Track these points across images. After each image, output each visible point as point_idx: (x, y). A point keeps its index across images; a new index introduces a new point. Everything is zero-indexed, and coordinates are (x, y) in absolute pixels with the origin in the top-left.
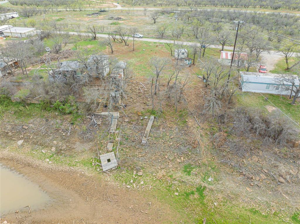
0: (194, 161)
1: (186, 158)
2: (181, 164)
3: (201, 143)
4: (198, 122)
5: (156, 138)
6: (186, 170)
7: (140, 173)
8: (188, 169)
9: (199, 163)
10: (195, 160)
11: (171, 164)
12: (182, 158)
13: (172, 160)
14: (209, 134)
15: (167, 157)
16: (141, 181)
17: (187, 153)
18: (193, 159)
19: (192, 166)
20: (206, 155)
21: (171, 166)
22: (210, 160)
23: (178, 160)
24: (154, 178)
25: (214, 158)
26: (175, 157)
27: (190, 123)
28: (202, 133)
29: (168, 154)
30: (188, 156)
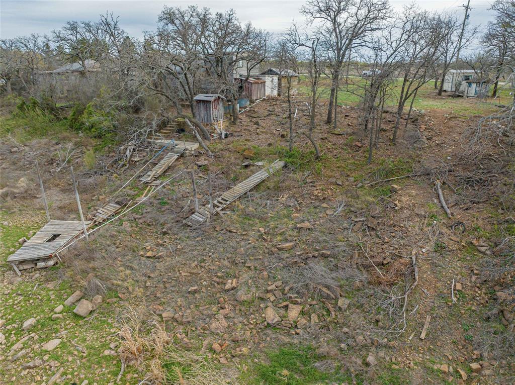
0: (343, 346)
1: (314, 318)
2: (269, 332)
3: (424, 272)
4: (446, 201)
5: (247, 216)
6: (274, 372)
7: (84, 307)
8: (285, 372)
9: (367, 364)
10: (350, 341)
11: (226, 317)
12: (294, 313)
13: (242, 303)
14: (483, 249)
15: (234, 285)
16: (56, 337)
17: (328, 297)
18: (345, 329)
19: (317, 364)
20: (432, 337)
21: (219, 324)
22: (444, 368)
23: (271, 315)
24: (112, 345)
25: (475, 366)
26: (269, 295)
27: (404, 199)
28: (451, 240)
29: (245, 276)
30: (328, 311)
